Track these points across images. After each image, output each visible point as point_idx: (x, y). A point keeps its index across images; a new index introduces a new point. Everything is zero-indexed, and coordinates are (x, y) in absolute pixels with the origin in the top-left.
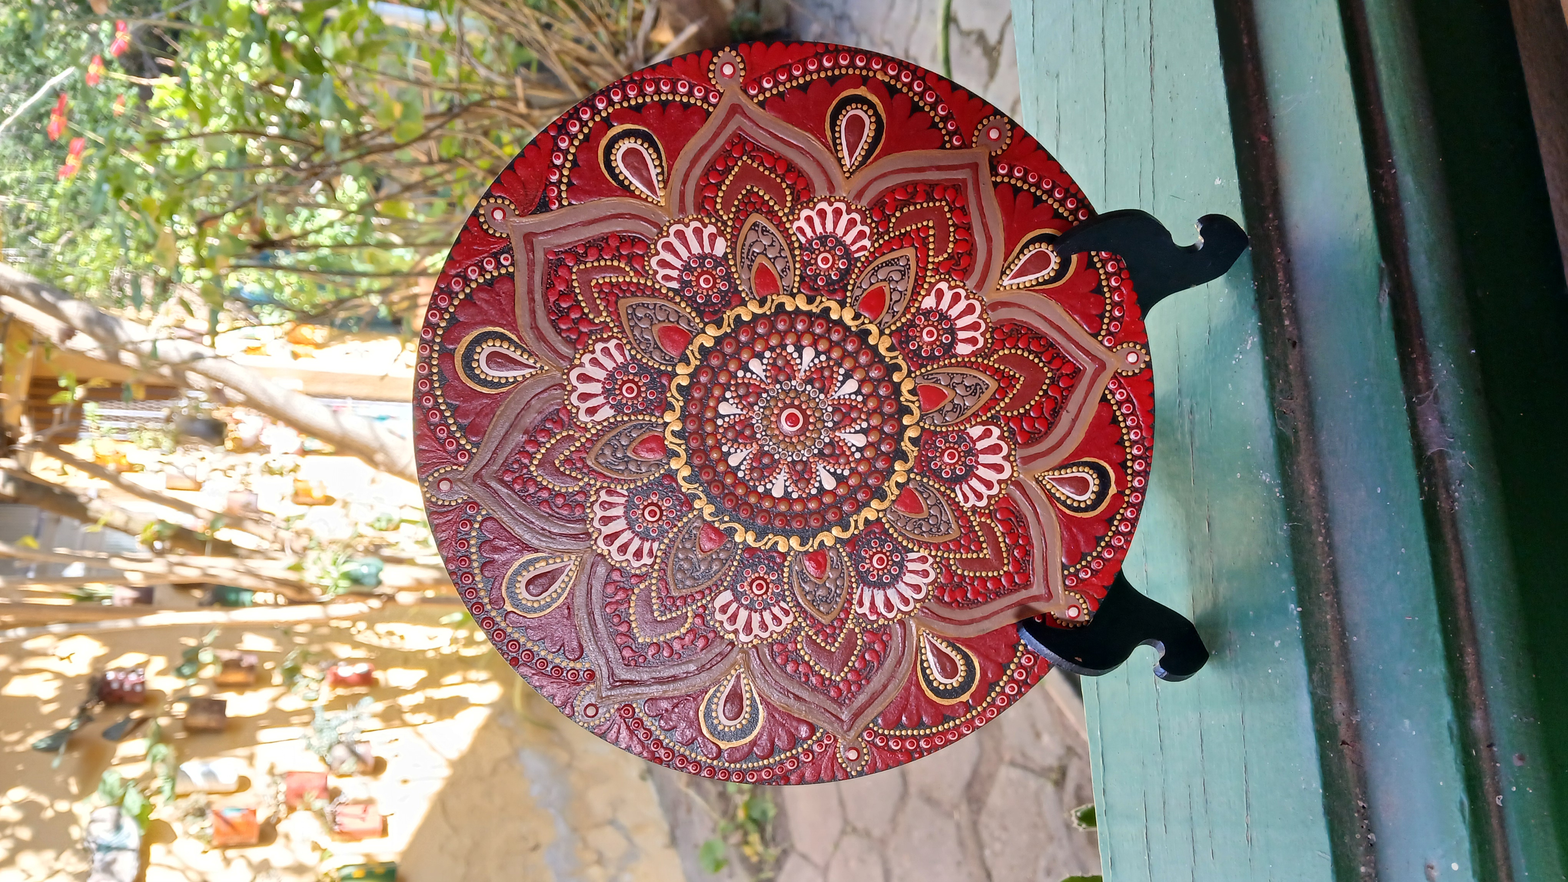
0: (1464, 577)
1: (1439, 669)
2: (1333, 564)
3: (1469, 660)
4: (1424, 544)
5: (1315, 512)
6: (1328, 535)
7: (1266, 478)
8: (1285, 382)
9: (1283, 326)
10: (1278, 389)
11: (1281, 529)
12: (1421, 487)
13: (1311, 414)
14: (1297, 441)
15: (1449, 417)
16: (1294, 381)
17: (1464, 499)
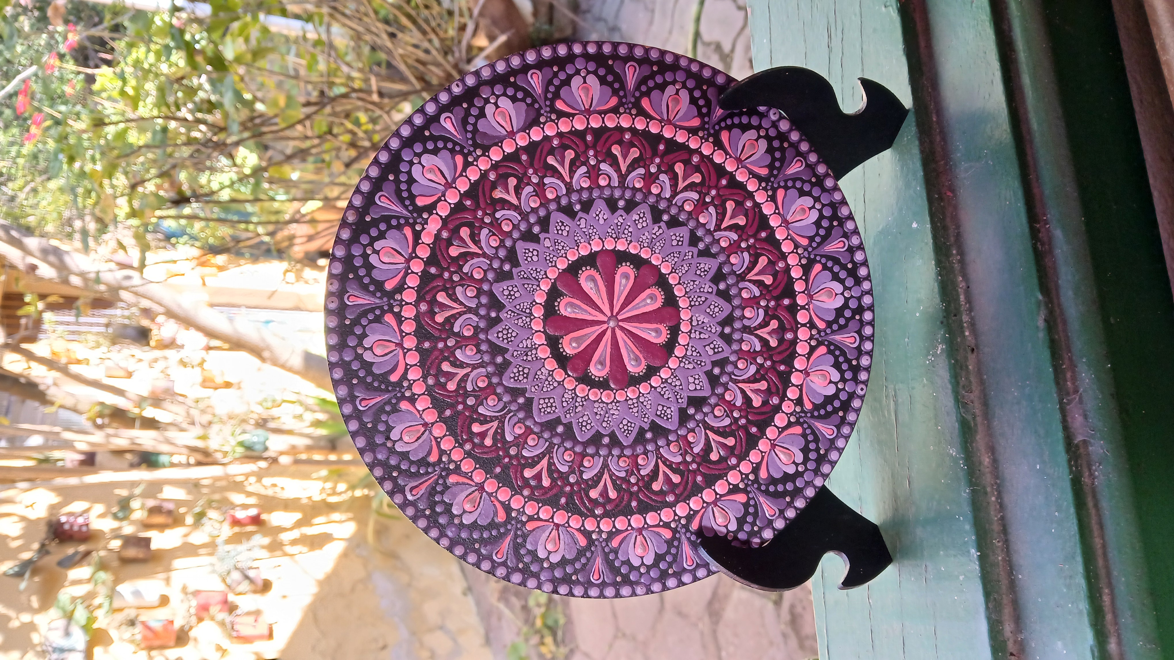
0: (1102, 537)
1: (1084, 606)
2: (1002, 518)
3: (1106, 599)
4: (1072, 510)
5: (988, 479)
6: (999, 496)
7: (953, 452)
8: (966, 379)
9: (964, 336)
10: (961, 384)
11: (965, 492)
12: (1070, 467)
13: (986, 404)
14: (976, 425)
15: (1090, 415)
16: (973, 379)
17: (1102, 477)
